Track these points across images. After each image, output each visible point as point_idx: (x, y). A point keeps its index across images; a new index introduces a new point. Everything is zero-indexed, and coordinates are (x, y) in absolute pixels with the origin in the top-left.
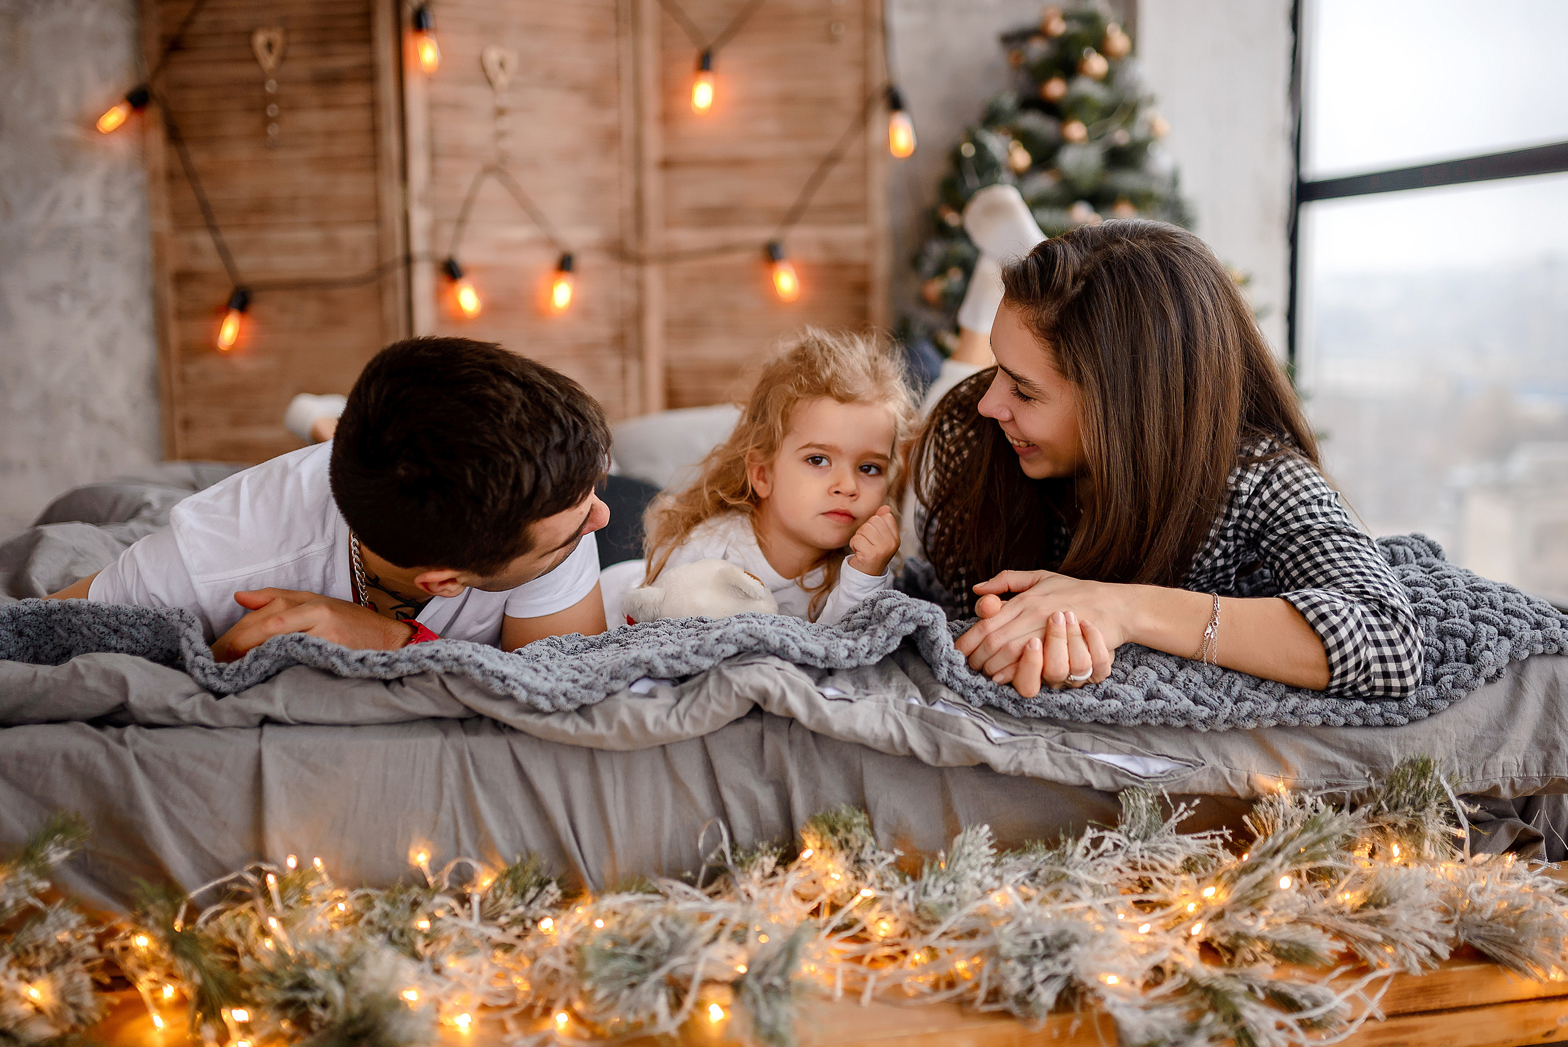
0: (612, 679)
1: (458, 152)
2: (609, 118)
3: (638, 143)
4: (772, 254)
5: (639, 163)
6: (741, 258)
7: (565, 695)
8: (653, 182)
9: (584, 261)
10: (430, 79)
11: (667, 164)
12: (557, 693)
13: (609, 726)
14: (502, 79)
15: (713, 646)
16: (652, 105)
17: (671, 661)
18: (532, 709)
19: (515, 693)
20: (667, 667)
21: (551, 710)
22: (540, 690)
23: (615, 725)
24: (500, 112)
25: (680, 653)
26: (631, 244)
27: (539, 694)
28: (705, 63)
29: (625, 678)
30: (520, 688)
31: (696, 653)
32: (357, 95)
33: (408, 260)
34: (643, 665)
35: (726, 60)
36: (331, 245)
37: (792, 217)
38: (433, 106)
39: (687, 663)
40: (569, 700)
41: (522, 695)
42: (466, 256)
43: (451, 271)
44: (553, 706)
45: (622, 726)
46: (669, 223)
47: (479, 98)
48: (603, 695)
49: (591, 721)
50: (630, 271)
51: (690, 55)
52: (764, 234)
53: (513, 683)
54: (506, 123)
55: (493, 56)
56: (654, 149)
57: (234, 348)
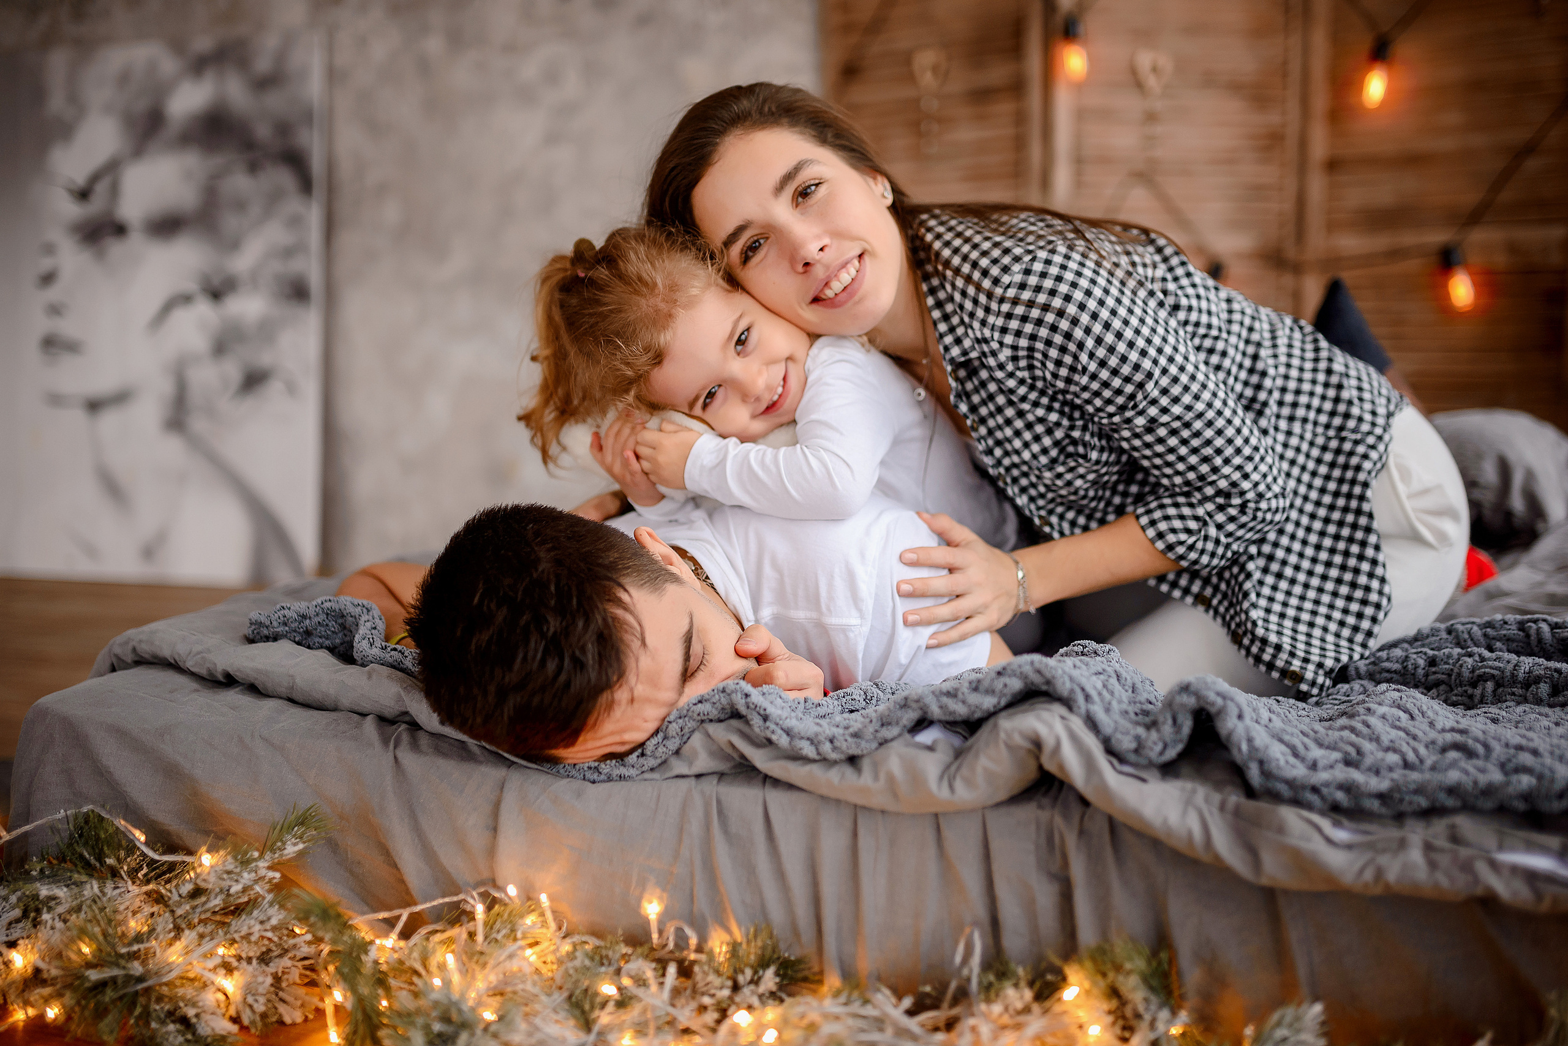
0: (883, 725)
1: (1105, 160)
2: (1273, 118)
3: (1303, 144)
4: (1448, 258)
5: (1302, 166)
6: (1413, 265)
7: (831, 741)
8: (1317, 186)
9: (1236, 269)
10: (1080, 87)
11: (1333, 165)
12: (821, 738)
13: (876, 777)
14: (1152, 81)
15: (992, 680)
16: (1320, 102)
17: (945, 700)
18: (797, 757)
19: (774, 738)
20: (941, 707)
21: (817, 757)
22: (802, 734)
23: (882, 776)
24: (1151, 117)
25: (957, 690)
26: (1291, 253)
27: (802, 738)
28: (1380, 53)
29: (897, 723)
30: (780, 732)
31: (976, 689)
32: (1004, 108)
34: (914, 705)
35: (1405, 48)
38: (1081, 115)
39: (964, 702)
40: (835, 749)
41: (783, 740)
44: (819, 754)
45: (891, 779)
46: (1332, 227)
47: (1131, 104)
48: (874, 745)
49: (859, 770)
50: (1288, 280)
51: (1364, 43)
52: (1438, 237)
53: (773, 726)
54: (1159, 129)
55: (1145, 60)
56: (1319, 147)
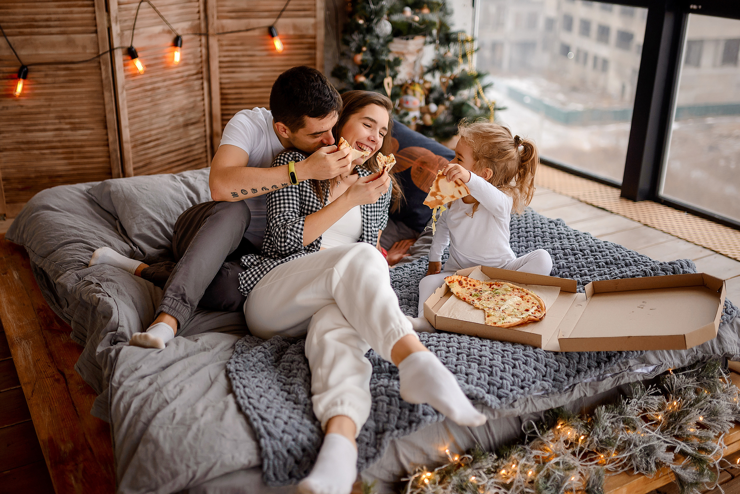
4: (271, 32)
9: (185, 39)
33: (112, 50)
36: (70, 43)
37: (280, 14)
42: (137, 45)
43: (132, 53)
46: (221, 17)
57: (22, 95)
